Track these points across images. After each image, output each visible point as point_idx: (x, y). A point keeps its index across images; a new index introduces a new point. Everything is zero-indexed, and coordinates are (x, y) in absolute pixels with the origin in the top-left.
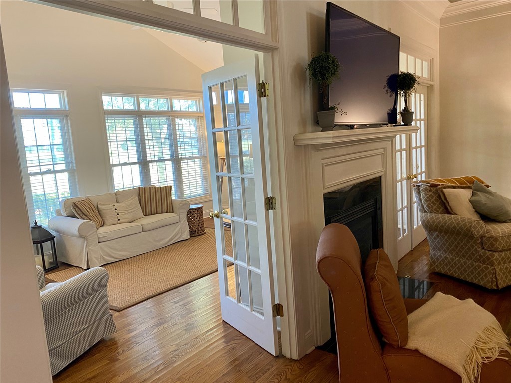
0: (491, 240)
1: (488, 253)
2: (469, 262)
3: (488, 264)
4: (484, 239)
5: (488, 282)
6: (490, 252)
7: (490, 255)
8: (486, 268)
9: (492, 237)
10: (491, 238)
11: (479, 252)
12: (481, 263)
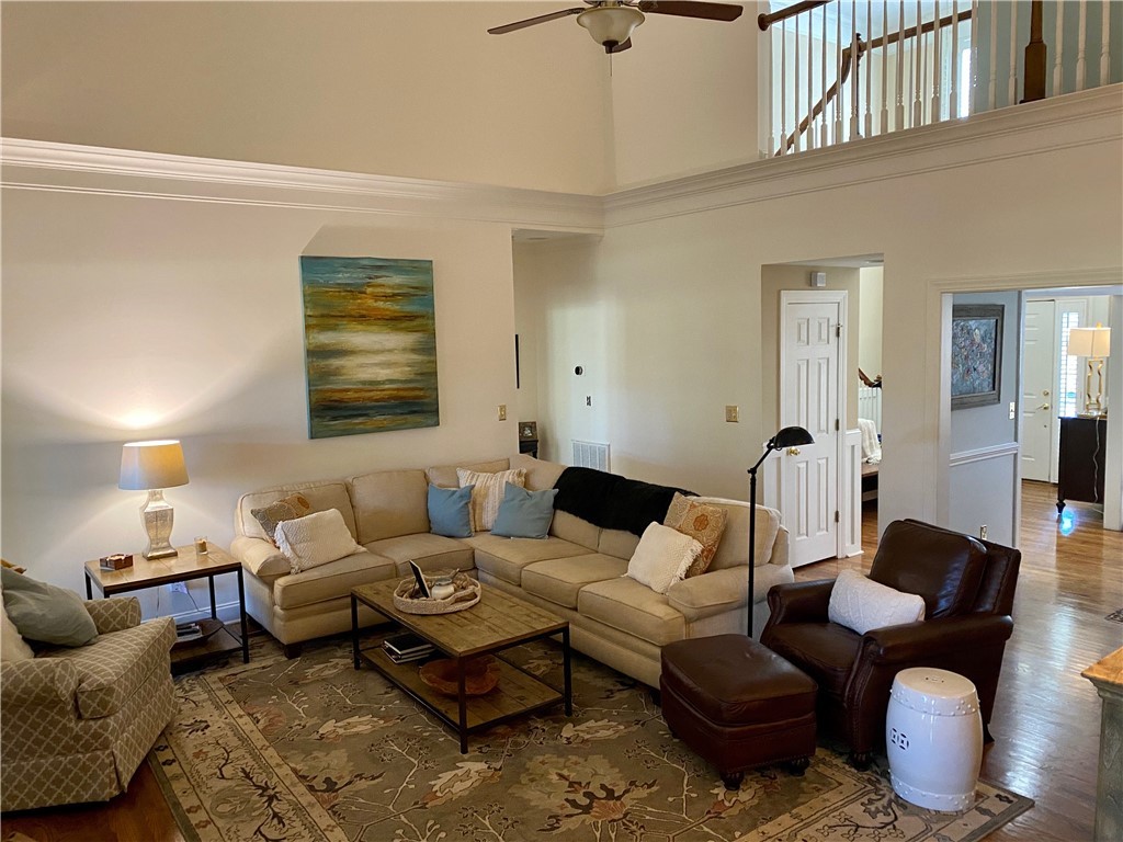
0: (101, 695)
1: (94, 725)
2: (47, 763)
3: (96, 749)
4: (82, 698)
5: (102, 786)
6: (101, 721)
7: (100, 727)
8: (94, 759)
9: (101, 688)
10: (101, 690)
11: (73, 729)
12: (78, 752)
